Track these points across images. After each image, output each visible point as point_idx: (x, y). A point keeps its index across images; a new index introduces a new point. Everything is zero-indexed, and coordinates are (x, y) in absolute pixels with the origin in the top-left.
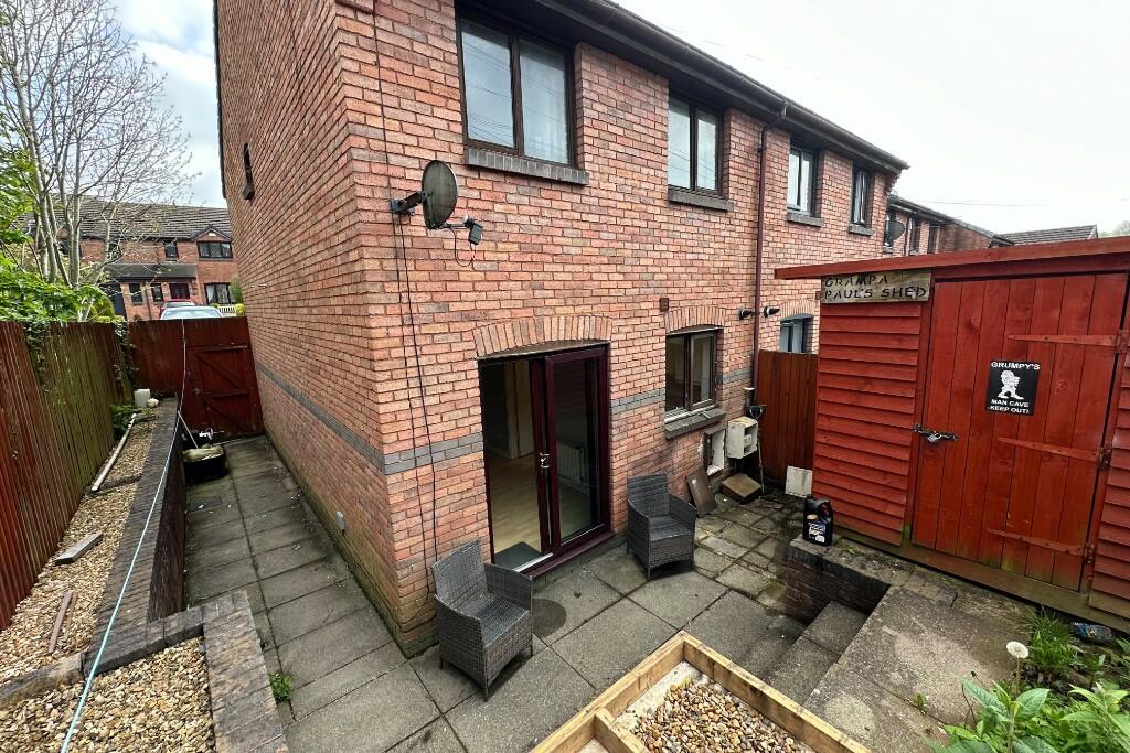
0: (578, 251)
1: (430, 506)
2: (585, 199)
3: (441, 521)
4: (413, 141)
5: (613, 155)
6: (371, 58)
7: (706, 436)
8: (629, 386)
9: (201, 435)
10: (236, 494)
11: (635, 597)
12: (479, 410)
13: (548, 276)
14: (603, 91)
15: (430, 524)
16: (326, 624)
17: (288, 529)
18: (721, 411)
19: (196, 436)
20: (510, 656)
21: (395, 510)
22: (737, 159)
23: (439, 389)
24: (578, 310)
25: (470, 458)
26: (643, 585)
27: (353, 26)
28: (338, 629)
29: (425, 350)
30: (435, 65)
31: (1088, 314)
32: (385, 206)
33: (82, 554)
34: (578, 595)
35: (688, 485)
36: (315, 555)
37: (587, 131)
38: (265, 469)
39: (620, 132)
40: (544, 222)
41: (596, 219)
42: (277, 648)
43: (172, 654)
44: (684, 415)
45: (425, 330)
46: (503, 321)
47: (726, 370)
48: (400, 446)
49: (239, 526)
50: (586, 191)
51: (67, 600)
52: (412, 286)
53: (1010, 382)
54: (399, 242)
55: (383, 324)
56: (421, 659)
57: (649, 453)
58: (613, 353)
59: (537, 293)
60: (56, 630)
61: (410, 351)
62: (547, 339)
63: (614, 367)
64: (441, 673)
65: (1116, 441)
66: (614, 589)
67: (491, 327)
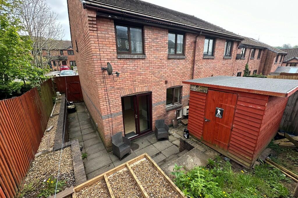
0: (144, 72)
1: (111, 125)
2: (145, 61)
3: (114, 128)
4: (106, 55)
5: (153, 50)
6: (97, 40)
7: (177, 111)
8: (156, 100)
9: (70, 102)
10: (78, 116)
11: (154, 145)
12: (121, 107)
13: (137, 79)
14: (151, 36)
15: (112, 129)
16: (94, 145)
17: (88, 125)
18: (181, 105)
19: (69, 103)
20: (125, 154)
21: (105, 126)
22: (188, 45)
23: (113, 103)
24: (144, 85)
25: (120, 116)
26: (156, 142)
27: (93, 34)
28: (96, 146)
29: (110, 96)
30: (110, 38)
31: (231, 101)
32: (100, 69)
33: (50, 130)
34: (142, 143)
35: (172, 121)
36: (93, 131)
37: (146, 46)
38: (84, 111)
39: (155, 44)
40: (136, 67)
41: (149, 65)
42: (85, 148)
43: (66, 149)
44: (172, 106)
45: (109, 92)
46: (127, 89)
47: (183, 95)
48: (105, 114)
49: (78, 124)
50: (146, 59)
51: (49, 138)
52: (107, 84)
53: (219, 112)
54: (104, 76)
55: (101, 92)
56: (110, 153)
57: (162, 114)
58: (153, 94)
59: (134, 83)
60: (48, 143)
61: (107, 96)
62: (137, 92)
63: (153, 97)
64: (113, 155)
65: (234, 126)
66: (150, 143)
67: (124, 90)
